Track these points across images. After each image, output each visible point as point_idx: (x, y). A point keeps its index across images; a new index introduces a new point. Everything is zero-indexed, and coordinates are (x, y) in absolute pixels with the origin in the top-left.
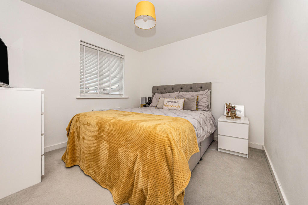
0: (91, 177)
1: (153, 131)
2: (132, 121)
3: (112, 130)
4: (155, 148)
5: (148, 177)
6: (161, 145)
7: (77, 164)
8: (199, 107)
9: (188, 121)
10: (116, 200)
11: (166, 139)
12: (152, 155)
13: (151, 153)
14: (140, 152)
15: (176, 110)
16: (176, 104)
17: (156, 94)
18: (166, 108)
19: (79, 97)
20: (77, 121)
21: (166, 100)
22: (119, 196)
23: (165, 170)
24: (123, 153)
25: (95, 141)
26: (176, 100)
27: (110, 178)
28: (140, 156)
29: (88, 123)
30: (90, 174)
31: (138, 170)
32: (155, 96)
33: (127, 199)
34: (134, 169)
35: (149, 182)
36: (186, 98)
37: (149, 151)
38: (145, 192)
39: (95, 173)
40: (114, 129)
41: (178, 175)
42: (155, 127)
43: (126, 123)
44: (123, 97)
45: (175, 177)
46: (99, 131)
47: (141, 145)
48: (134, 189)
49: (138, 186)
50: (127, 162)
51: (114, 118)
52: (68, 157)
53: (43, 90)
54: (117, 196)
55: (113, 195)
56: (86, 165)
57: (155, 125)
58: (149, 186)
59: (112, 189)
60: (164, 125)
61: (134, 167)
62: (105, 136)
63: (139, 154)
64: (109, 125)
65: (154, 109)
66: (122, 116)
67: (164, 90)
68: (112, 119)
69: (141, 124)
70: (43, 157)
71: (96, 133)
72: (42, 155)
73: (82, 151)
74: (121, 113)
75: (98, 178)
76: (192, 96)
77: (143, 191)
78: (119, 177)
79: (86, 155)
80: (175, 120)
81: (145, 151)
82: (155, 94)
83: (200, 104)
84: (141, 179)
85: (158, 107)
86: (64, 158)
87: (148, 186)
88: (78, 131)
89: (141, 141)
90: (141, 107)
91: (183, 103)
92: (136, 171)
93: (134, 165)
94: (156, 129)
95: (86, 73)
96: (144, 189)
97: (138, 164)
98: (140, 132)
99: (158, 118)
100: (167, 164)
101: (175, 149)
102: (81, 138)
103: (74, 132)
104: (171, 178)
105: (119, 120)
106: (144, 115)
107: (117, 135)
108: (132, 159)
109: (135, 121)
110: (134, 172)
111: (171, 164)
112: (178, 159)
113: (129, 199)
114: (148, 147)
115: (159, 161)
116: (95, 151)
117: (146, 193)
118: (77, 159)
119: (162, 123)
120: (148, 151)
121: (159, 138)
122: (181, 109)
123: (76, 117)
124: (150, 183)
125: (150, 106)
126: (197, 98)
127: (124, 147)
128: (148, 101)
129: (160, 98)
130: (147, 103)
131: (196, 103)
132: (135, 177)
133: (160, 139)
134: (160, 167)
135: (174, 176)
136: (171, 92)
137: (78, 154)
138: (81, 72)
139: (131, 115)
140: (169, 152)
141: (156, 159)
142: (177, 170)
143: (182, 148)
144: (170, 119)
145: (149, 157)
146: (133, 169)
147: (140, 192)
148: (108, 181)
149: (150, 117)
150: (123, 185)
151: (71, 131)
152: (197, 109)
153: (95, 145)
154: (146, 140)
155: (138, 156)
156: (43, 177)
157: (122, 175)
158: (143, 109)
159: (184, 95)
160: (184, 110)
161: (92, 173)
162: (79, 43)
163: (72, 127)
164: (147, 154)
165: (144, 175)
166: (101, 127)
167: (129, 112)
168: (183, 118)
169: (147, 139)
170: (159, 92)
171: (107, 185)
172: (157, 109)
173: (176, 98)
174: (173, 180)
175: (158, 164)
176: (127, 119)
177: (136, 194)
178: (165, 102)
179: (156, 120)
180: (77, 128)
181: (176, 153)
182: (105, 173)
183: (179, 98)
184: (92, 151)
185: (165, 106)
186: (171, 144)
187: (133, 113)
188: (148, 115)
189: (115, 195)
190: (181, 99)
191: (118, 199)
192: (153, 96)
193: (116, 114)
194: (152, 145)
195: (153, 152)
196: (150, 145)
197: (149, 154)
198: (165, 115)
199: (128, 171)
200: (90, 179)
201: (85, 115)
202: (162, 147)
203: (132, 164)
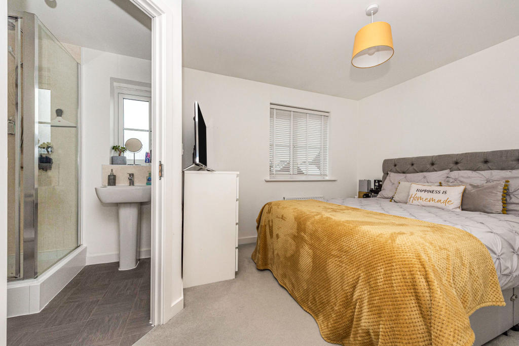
0: (287, 290)
1: (387, 243)
2: (348, 222)
3: (316, 231)
4: (393, 271)
5: (379, 315)
6: (405, 270)
7: (269, 268)
8: (511, 207)
9: (470, 235)
10: (324, 334)
11: (415, 261)
12: (386, 282)
13: (384, 278)
14: (364, 273)
15: (440, 208)
16: (442, 197)
17: (392, 175)
18: (415, 202)
19: (268, 178)
20: (269, 212)
21: (415, 187)
22: (330, 329)
23: (412, 313)
24: (334, 268)
25: (293, 242)
26: (442, 189)
27: (314, 299)
28: (365, 278)
29: (282, 216)
30: (286, 285)
31: (361, 299)
32: (388, 177)
33: (342, 339)
34: (354, 297)
35: (381, 322)
36: (471, 185)
37: (382, 274)
38: (373, 337)
39: (293, 286)
40: (320, 229)
41: (442, 329)
42: (393, 237)
43: (338, 224)
44: (327, 178)
45: (435, 330)
46: (298, 230)
47: (365, 261)
48: (353, 326)
49: (361, 325)
50: (342, 283)
51: (318, 214)
52: (260, 256)
53: (238, 173)
54: (326, 327)
55: (319, 325)
56: (280, 272)
57: (392, 234)
58: (381, 330)
59: (317, 316)
60: (412, 237)
61: (353, 293)
62: (306, 237)
63: (362, 274)
64: (312, 223)
65: (387, 204)
66: (330, 212)
67: (409, 166)
68: (316, 215)
69: (365, 228)
70: (237, 250)
71: (294, 231)
72: (236, 248)
73: (276, 253)
74: (328, 206)
75: (297, 295)
76: (488, 181)
77: (370, 335)
78: (328, 302)
79: (281, 259)
80: (436, 229)
81: (374, 272)
82: (388, 174)
83: (514, 200)
84: (365, 314)
85: (396, 198)
86: (253, 258)
87: (379, 329)
88: (271, 225)
89: (366, 255)
90: (359, 197)
91: (461, 195)
92: (357, 300)
93: (354, 289)
94: (393, 241)
95: (276, 146)
96: (371, 331)
97: (361, 290)
98: (364, 241)
99: (397, 221)
100: (417, 304)
101: (435, 281)
102: (274, 235)
103: (266, 226)
104: (426, 330)
105: (327, 218)
106: (368, 213)
107: (326, 238)
108: (350, 280)
109: (353, 221)
110: (354, 300)
111: (425, 306)
112: (441, 301)
113: (345, 339)
114: (379, 268)
115: (402, 295)
116: (293, 256)
117: (375, 339)
118: (269, 261)
119: (406, 232)
120: (379, 274)
121: (401, 256)
122: (456, 208)
123: (267, 206)
124: (383, 326)
125: (379, 196)
126: (506, 186)
127: (337, 259)
128: (373, 187)
129: (401, 182)
130: (373, 191)
131: (500, 198)
132: (355, 308)
133: (404, 259)
134: (403, 304)
135: (432, 328)
136: (427, 171)
137: (270, 255)
138: (270, 146)
139: (344, 211)
140: (421, 284)
141: (395, 290)
142: (440, 320)
143: (453, 285)
144: (424, 226)
145: (381, 284)
146: (352, 295)
147: (364, 335)
148: (311, 302)
149: (380, 217)
150: (335, 315)
151: (262, 223)
152: (505, 211)
153: (294, 247)
154: (375, 255)
155: (360, 278)
156: (236, 273)
157: (334, 300)
158: (365, 201)
159: (462, 177)
160: (462, 210)
161: (289, 286)
162: (269, 106)
163: (263, 218)
164: (378, 278)
165: (371, 309)
166: (301, 224)
167: (339, 205)
168: (459, 227)
169: (376, 253)
170: (399, 170)
171: (310, 309)
172: (393, 203)
173: (440, 183)
174: (430, 335)
175: (399, 299)
176: (340, 217)
177: (358, 335)
178: (413, 192)
179: (393, 224)
180: (269, 221)
181: (439, 289)
182: (307, 290)
183: (450, 184)
184: (288, 255)
185: (412, 199)
186: (426, 271)
187: (348, 208)
188: (376, 214)
189: (323, 326)
190: (455, 186)
191: (328, 333)
192: (384, 178)
193: (320, 206)
194: (387, 266)
195: (389, 277)
196: (383, 265)
197: (381, 279)
198: (413, 218)
199: (343, 296)
200: (286, 292)
201: (278, 204)
202: (407, 273)
203: (351, 288)
